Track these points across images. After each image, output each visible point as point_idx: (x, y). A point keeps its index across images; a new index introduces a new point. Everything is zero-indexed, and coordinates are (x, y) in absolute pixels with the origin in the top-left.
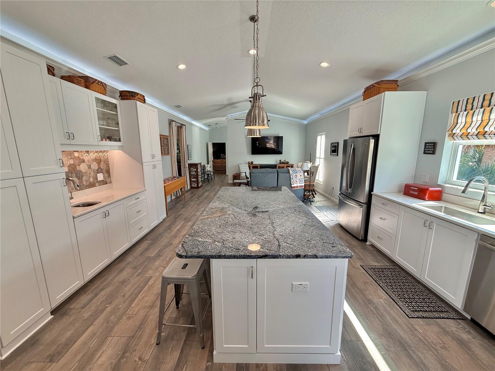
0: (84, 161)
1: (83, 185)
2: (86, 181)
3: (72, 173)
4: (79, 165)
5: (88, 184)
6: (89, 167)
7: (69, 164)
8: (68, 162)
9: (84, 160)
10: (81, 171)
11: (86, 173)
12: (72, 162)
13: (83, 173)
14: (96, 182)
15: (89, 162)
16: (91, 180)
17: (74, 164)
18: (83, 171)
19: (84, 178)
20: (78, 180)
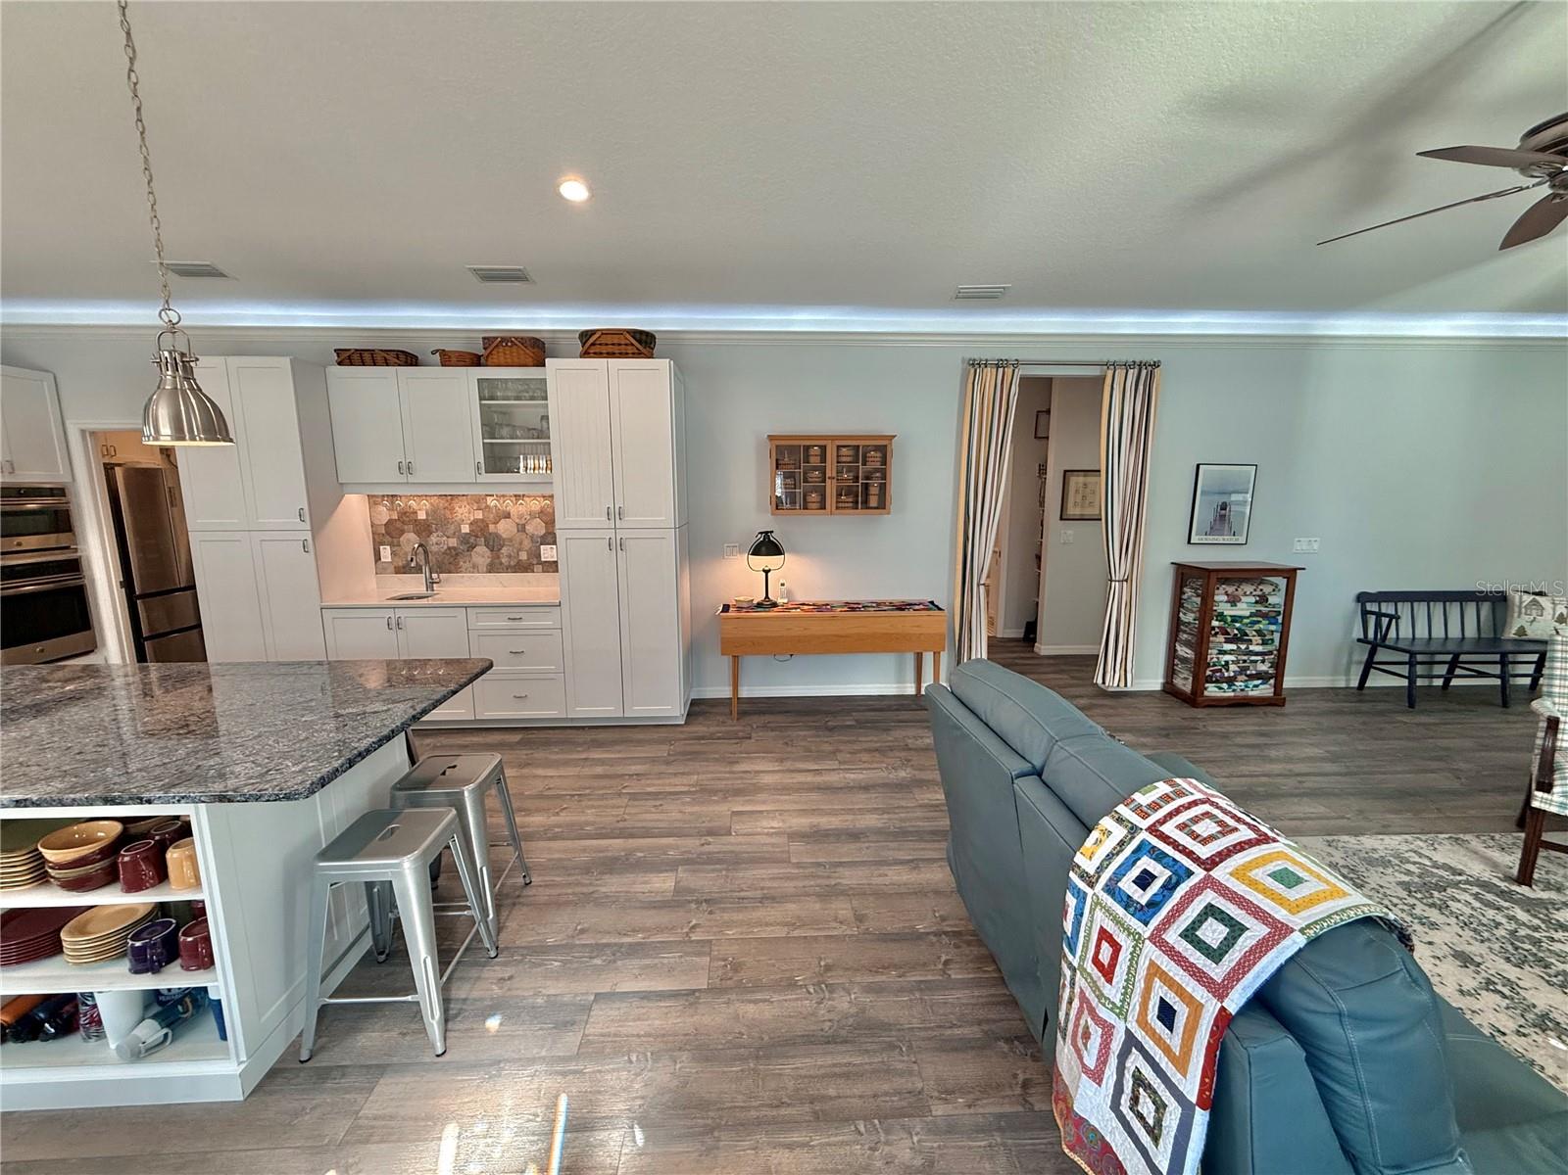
0: (508, 516)
1: (501, 563)
2: (510, 556)
3: (477, 536)
4: (496, 523)
5: (512, 563)
6: (522, 528)
7: (472, 519)
8: (471, 515)
9: (509, 514)
10: (497, 536)
11: (511, 540)
12: (479, 515)
13: (504, 540)
14: (535, 562)
15: (521, 517)
16: (523, 556)
17: (482, 520)
18: (504, 536)
19: (504, 550)
20: (489, 552)
